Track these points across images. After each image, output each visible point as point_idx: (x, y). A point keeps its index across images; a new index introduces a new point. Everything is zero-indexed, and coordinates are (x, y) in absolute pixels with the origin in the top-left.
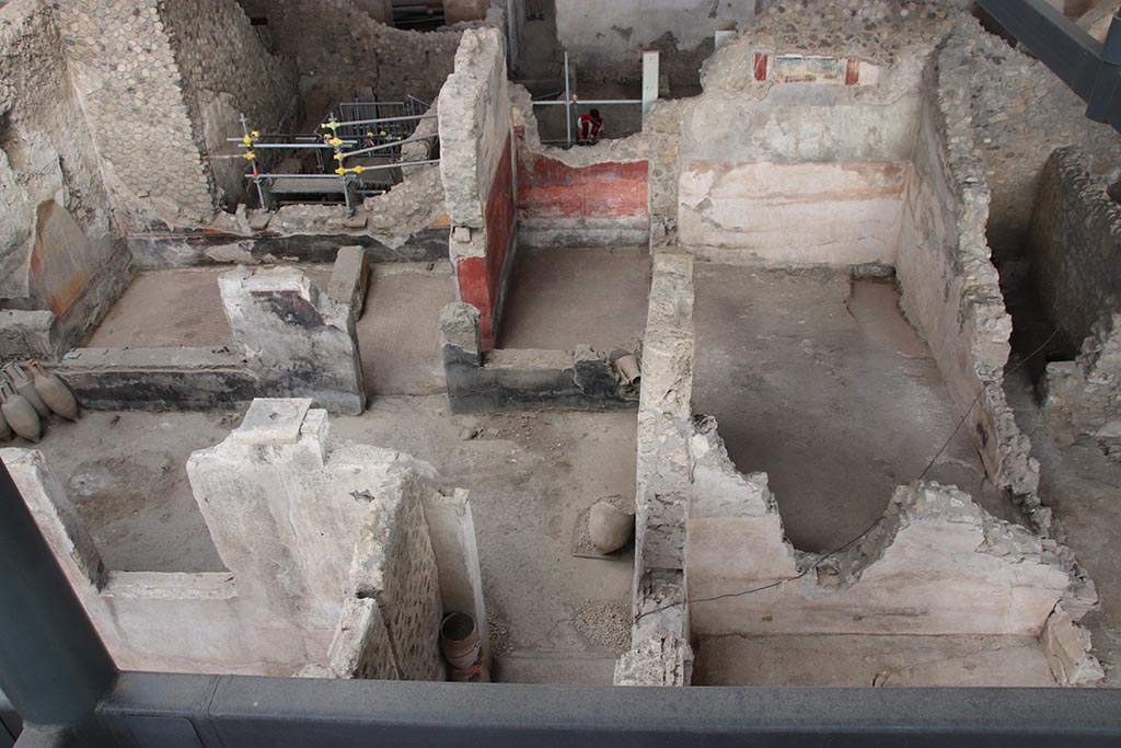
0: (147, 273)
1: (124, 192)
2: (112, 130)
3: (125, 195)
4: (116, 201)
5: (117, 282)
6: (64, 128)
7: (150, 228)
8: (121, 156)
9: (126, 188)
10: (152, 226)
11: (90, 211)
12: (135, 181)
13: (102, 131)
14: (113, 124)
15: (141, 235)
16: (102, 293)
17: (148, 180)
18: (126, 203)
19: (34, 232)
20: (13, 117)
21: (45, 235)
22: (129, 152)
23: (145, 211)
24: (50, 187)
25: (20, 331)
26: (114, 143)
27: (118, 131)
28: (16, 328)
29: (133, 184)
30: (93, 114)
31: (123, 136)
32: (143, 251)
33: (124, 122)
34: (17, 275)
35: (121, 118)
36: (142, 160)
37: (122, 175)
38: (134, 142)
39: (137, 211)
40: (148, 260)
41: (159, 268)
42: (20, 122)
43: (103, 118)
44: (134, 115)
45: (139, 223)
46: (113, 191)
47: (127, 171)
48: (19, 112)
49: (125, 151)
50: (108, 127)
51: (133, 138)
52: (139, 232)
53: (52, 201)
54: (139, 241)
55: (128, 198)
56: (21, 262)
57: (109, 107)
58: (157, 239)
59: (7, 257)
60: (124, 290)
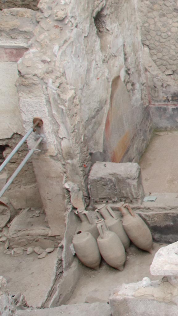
0: (162, 134)
1: (155, 71)
2: (155, 24)
3: (155, 73)
4: (147, 78)
5: (144, 140)
6: (126, 22)
7: (170, 99)
8: (158, 44)
9: (156, 68)
10: (173, 97)
11: (133, 85)
12: (165, 63)
13: (146, 25)
14: (156, 20)
15: (162, 104)
16: (137, 149)
17: (175, 62)
18: (155, 80)
19: (109, 101)
20: (105, 12)
21: (114, 104)
22: (164, 40)
23: (169, 85)
24: (118, 66)
25: (113, 179)
26: (153, 33)
27: (159, 24)
28: (110, 177)
29: (162, 64)
30: (142, 12)
31: (162, 29)
32: (160, 116)
33: (165, 18)
34: (97, 135)
35: (164, 15)
36: (173, 47)
37: (155, 58)
38: (170, 33)
39: (162, 86)
40: (164, 123)
41: (172, 130)
42: (107, 16)
43: (150, 15)
44: (175, 13)
45: (161, 94)
46: (146, 70)
47: (160, 55)
48: (108, 9)
49: (162, 40)
50: (151, 21)
51: (170, 30)
52: (160, 101)
53: (118, 77)
54: (159, 109)
55: (157, 76)
56: (100, 124)
57: (156, 7)
58: (174, 107)
59: (94, 120)
60: (147, 147)
